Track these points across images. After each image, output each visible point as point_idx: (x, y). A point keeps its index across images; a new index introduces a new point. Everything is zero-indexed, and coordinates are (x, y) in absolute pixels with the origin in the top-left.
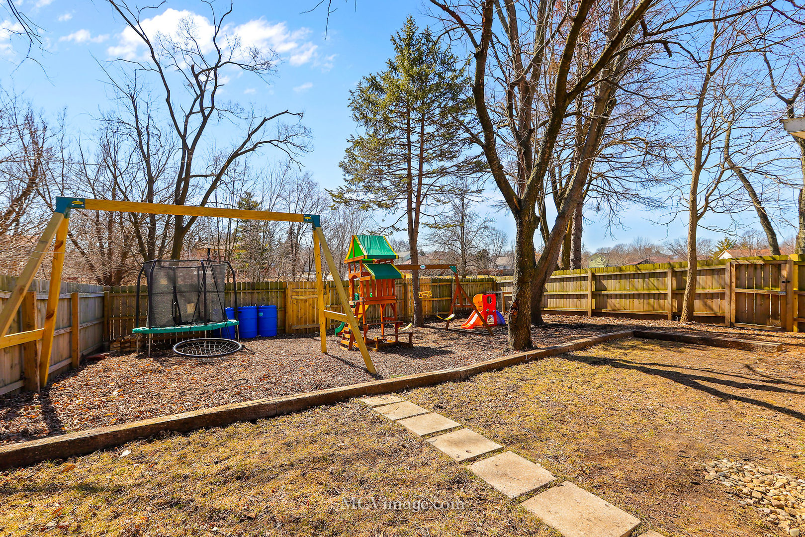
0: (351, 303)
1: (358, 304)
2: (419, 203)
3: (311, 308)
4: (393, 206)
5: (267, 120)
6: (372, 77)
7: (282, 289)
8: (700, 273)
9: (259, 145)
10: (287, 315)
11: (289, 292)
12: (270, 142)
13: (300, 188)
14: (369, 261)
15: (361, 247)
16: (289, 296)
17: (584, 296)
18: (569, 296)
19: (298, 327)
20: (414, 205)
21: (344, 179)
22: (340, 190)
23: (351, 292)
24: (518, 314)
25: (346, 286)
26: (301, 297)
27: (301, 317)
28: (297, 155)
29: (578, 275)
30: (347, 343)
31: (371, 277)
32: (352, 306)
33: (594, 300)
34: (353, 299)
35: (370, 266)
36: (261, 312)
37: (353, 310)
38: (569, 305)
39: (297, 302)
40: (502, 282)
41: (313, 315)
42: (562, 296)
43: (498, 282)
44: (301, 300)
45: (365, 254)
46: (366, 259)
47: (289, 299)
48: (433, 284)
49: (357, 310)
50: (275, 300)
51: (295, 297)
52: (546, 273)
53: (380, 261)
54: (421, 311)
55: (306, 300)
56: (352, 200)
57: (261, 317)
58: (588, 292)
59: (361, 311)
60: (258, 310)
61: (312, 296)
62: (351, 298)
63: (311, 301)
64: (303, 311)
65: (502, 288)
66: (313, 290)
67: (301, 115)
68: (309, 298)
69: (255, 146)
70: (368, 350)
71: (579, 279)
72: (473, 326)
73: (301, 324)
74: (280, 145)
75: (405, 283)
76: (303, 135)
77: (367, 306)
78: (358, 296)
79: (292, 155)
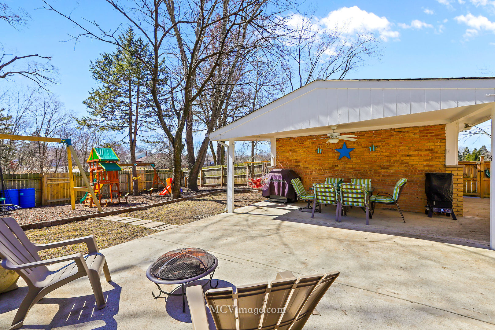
0: (91, 184)
1: (96, 184)
2: (136, 130)
3: (62, 189)
4: (122, 129)
5: (18, 58)
6: (106, 55)
7: (39, 178)
8: (256, 167)
9: (9, 74)
10: (43, 194)
11: (45, 180)
12: (20, 73)
13: (47, 105)
14: (103, 162)
15: (97, 154)
16: (45, 182)
17: (220, 177)
18: (214, 178)
19: (52, 201)
20: (133, 131)
21: (87, 111)
22: (84, 119)
23: (91, 178)
24: (175, 184)
25: (88, 175)
26: (54, 183)
27: (54, 195)
28: (46, 84)
29: (218, 168)
30: (88, 205)
31: (103, 170)
32: (92, 185)
33: (223, 179)
34: (93, 182)
35: (102, 164)
36: (22, 192)
37: (93, 187)
38: (215, 182)
39: (51, 186)
40: (186, 171)
41: (64, 193)
42: (212, 178)
43: (184, 172)
44: (54, 184)
45: (100, 158)
46: (100, 160)
47: (45, 184)
48: (147, 173)
49: (95, 188)
50: (33, 184)
51: (49, 183)
52: (199, 167)
53: (109, 161)
54: (137, 188)
55: (58, 184)
56: (93, 125)
57: (22, 196)
58: (221, 176)
59: (97, 188)
60: (20, 191)
61: (63, 182)
62: (91, 181)
63: (62, 185)
64: (56, 191)
65: (186, 175)
66: (63, 178)
67: (50, 58)
68: (61, 183)
69: (6, 75)
70: (102, 207)
71: (218, 170)
72: (165, 194)
73: (54, 199)
74: (29, 75)
75: (129, 173)
76: (51, 71)
77: (101, 185)
78: (96, 180)
79: (41, 84)
